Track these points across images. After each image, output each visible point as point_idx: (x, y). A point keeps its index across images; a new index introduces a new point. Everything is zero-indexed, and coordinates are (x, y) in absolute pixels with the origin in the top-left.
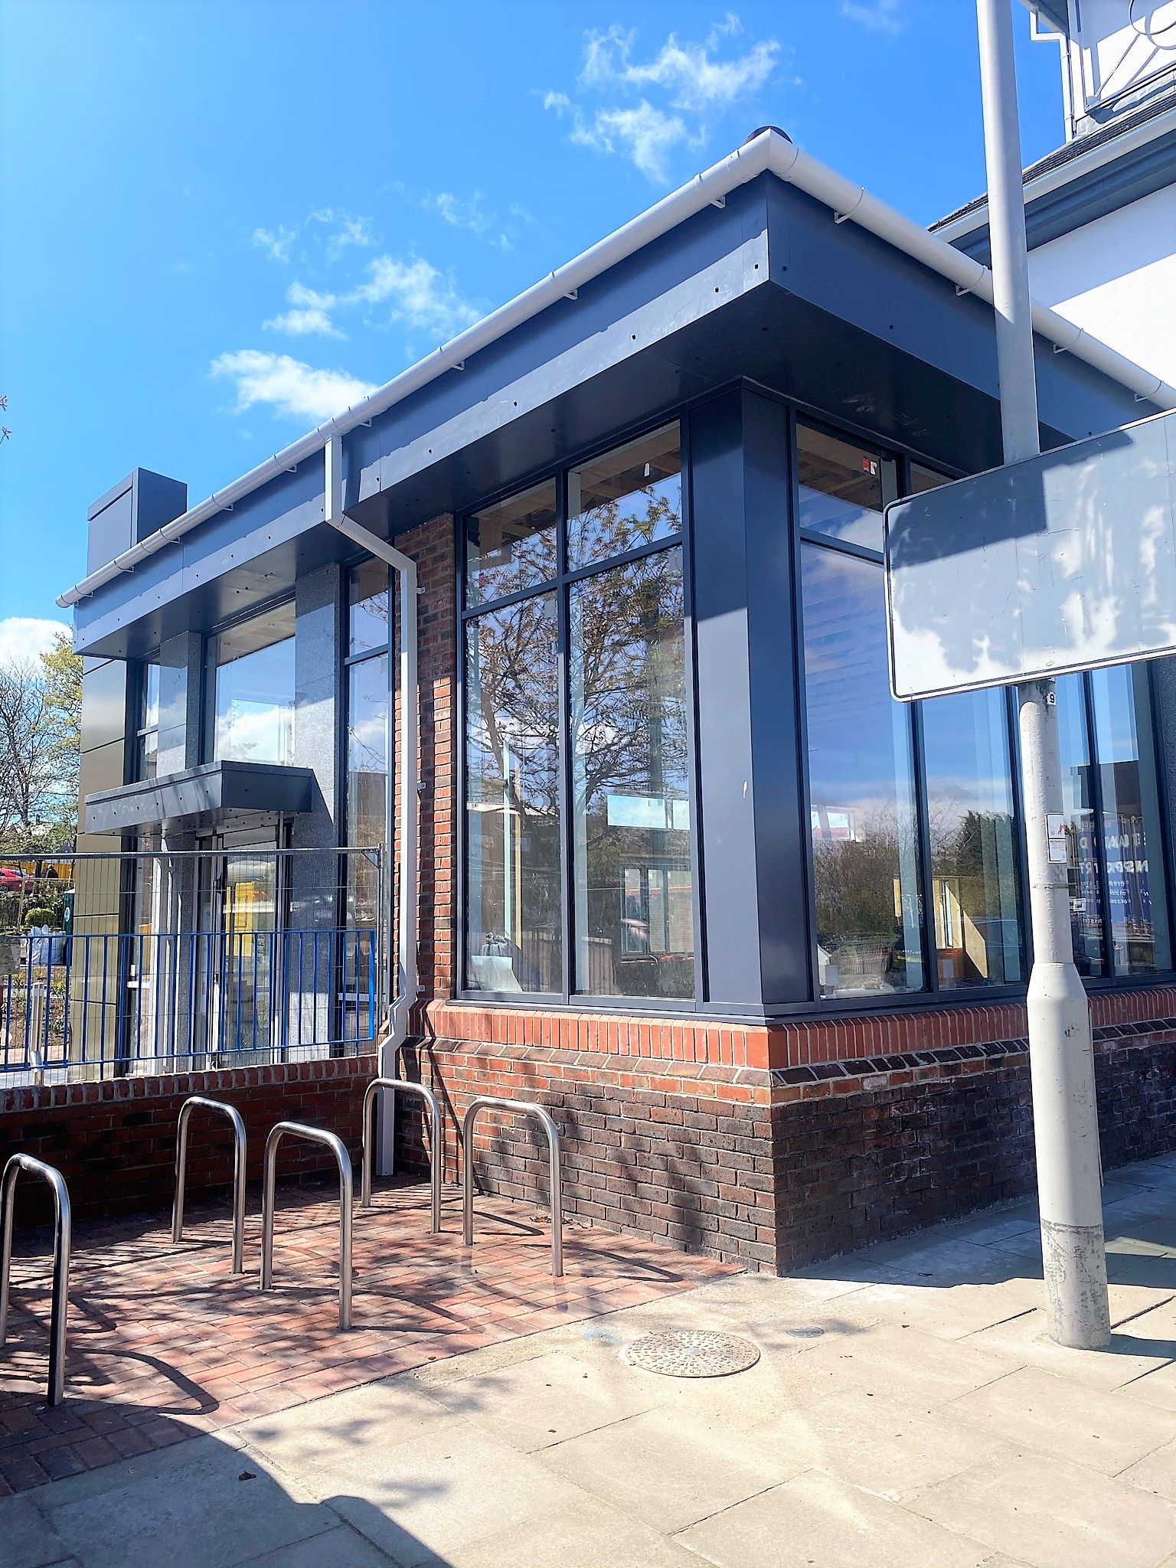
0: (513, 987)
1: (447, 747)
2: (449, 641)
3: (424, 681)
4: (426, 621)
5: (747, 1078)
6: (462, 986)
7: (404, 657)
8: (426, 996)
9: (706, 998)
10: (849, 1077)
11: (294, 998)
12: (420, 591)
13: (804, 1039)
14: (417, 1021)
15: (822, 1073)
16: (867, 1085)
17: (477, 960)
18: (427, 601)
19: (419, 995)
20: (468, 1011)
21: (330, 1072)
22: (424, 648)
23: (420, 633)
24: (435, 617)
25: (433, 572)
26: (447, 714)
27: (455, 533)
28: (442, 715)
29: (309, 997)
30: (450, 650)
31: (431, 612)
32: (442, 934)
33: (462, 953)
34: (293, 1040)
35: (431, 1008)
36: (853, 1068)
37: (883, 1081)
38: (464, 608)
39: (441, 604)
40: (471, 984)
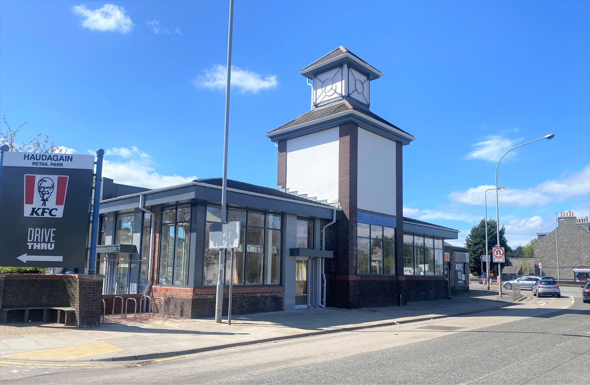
0: (165, 284)
1: (158, 245)
2: (159, 228)
3: (155, 233)
4: (156, 224)
5: (190, 295)
6: (158, 283)
7: (152, 229)
8: (152, 285)
9: (188, 285)
10: (205, 296)
11: (131, 284)
12: (155, 219)
13: (199, 290)
14: (151, 288)
15: (201, 295)
16: (208, 297)
17: (160, 279)
18: (156, 221)
19: (151, 284)
20: (158, 287)
21: (136, 296)
22: (155, 228)
23: (155, 226)
24: (157, 224)
25: (157, 216)
26: (158, 240)
27: (161, 210)
28: (157, 240)
29: (133, 284)
30: (159, 230)
31: (157, 223)
32: (155, 275)
33: (158, 278)
34: (130, 291)
35: (153, 286)
36: (206, 295)
37: (211, 297)
38: (162, 223)
39: (158, 222)
40: (159, 283)
